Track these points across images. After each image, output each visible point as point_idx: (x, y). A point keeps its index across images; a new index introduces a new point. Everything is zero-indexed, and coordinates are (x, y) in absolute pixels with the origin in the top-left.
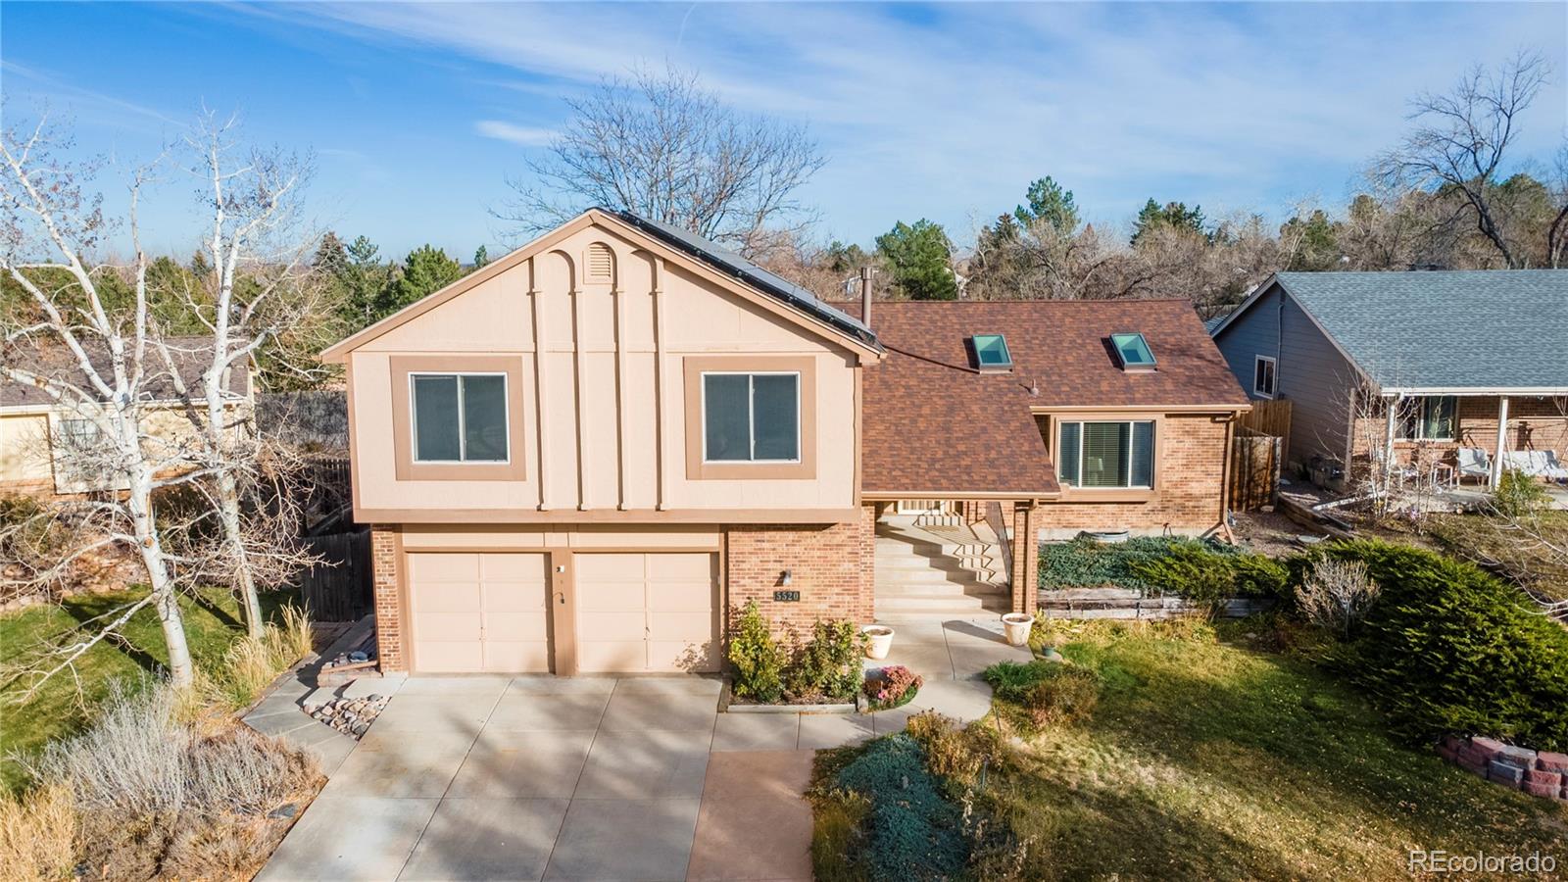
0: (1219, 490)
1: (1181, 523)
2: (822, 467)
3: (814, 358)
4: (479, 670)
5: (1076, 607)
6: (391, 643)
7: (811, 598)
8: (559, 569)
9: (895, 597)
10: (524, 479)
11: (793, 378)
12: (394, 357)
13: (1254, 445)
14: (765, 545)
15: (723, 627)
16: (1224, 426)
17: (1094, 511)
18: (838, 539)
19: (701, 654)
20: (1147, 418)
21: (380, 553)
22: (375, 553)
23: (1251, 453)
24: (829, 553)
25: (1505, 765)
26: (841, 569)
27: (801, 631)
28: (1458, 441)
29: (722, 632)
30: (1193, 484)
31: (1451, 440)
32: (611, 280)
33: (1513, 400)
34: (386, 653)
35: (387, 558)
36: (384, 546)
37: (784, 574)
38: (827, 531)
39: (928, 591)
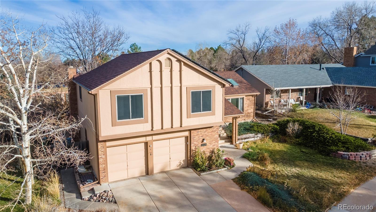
0: (253, 111)
1: (247, 119)
2: (216, 112)
3: (215, 86)
4: (126, 178)
6: (103, 175)
7: (209, 144)
8: (150, 146)
10: (148, 122)
11: (210, 91)
12: (112, 91)
14: (199, 133)
15: (189, 155)
16: (254, 97)
18: (214, 130)
19: (183, 163)
20: (242, 97)
21: (100, 149)
22: (99, 149)
24: (213, 133)
25: (345, 156)
26: (215, 136)
27: (207, 153)
28: (280, 98)
29: (189, 156)
30: (249, 110)
32: (170, 68)
33: (292, 90)
34: (102, 178)
35: (102, 150)
36: (102, 147)
37: (203, 140)
38: (212, 128)
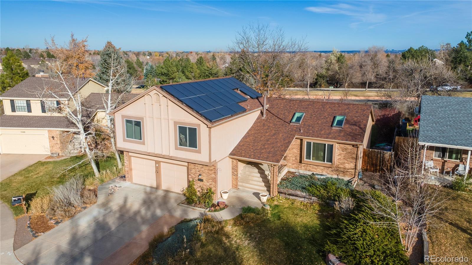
1: (342, 175)
2: (202, 151)
3: (200, 124)
4: (144, 184)
5: (288, 195)
6: (127, 175)
7: (206, 182)
8: (156, 165)
9: (247, 183)
10: (145, 145)
11: (196, 129)
12: (122, 115)
13: (384, 153)
14: (196, 167)
16: (356, 148)
17: (317, 168)
20: (331, 143)
21: (126, 156)
22: (124, 156)
23: (383, 156)
24: (209, 171)
26: (212, 176)
27: (204, 189)
28: (461, 162)
30: (346, 164)
31: (459, 161)
32: (159, 102)
37: (200, 175)
39: (255, 183)
